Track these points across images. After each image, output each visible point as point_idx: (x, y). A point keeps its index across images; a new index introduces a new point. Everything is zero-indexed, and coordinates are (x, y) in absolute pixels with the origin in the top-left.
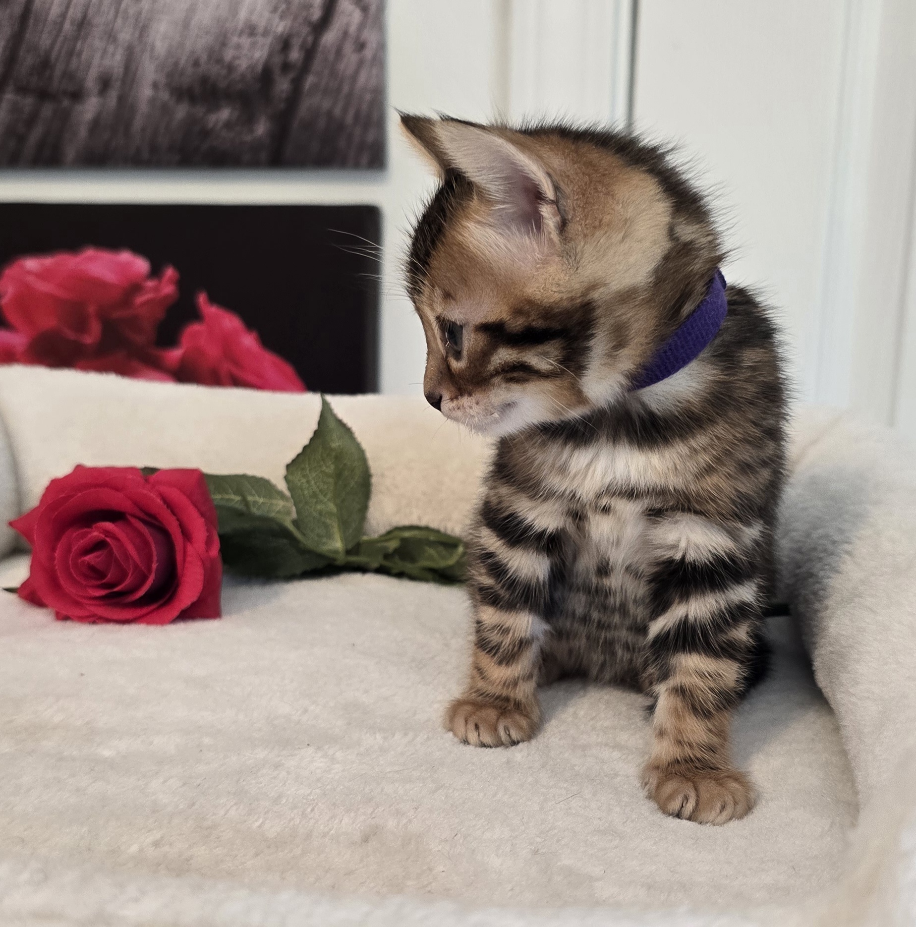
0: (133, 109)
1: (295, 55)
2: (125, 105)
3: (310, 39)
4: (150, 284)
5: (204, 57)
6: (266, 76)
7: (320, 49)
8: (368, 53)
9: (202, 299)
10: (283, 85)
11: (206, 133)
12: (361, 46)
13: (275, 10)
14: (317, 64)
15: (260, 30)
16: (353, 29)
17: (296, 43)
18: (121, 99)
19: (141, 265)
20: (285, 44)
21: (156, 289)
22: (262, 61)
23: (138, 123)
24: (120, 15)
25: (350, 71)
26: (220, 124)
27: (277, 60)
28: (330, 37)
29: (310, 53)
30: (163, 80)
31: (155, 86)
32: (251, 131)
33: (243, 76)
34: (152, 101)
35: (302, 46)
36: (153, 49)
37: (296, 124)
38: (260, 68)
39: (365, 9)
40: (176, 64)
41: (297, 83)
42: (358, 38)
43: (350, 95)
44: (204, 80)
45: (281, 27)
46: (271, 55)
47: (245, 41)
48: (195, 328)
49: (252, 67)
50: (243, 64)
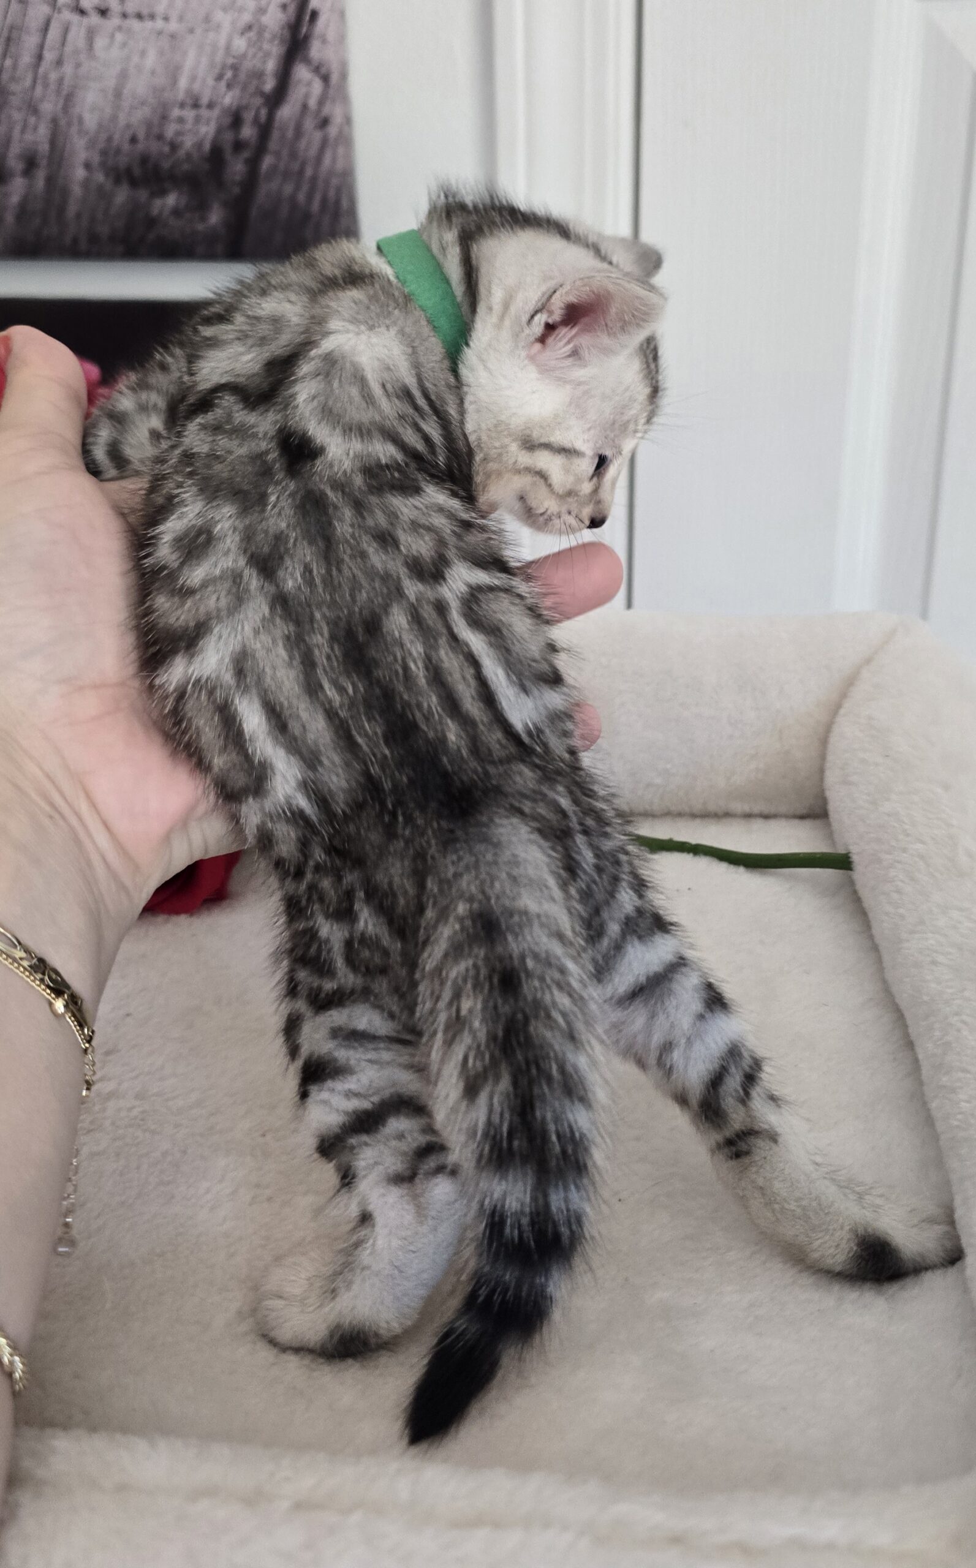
0: (65, 193)
1: (248, 132)
2: (55, 185)
3: (264, 112)
5: (141, 135)
6: (216, 157)
7: (276, 124)
8: (333, 130)
10: (237, 168)
11: (152, 222)
12: (325, 123)
13: (219, 77)
14: (273, 144)
15: (205, 101)
16: (312, 103)
17: (248, 116)
18: (50, 180)
19: (92, 370)
20: (236, 120)
22: (210, 137)
23: (72, 209)
24: (39, 81)
25: (313, 152)
26: (166, 213)
27: (228, 137)
28: (286, 112)
29: (265, 130)
30: (96, 159)
31: (87, 166)
32: (203, 219)
33: (189, 155)
34: (86, 184)
35: (256, 120)
36: (80, 120)
37: (254, 212)
38: (207, 147)
39: (326, 79)
40: (110, 139)
41: (253, 164)
42: (319, 111)
43: (314, 179)
44: (144, 160)
45: (229, 99)
46: (219, 131)
47: (189, 114)
49: (199, 145)
50: (188, 142)
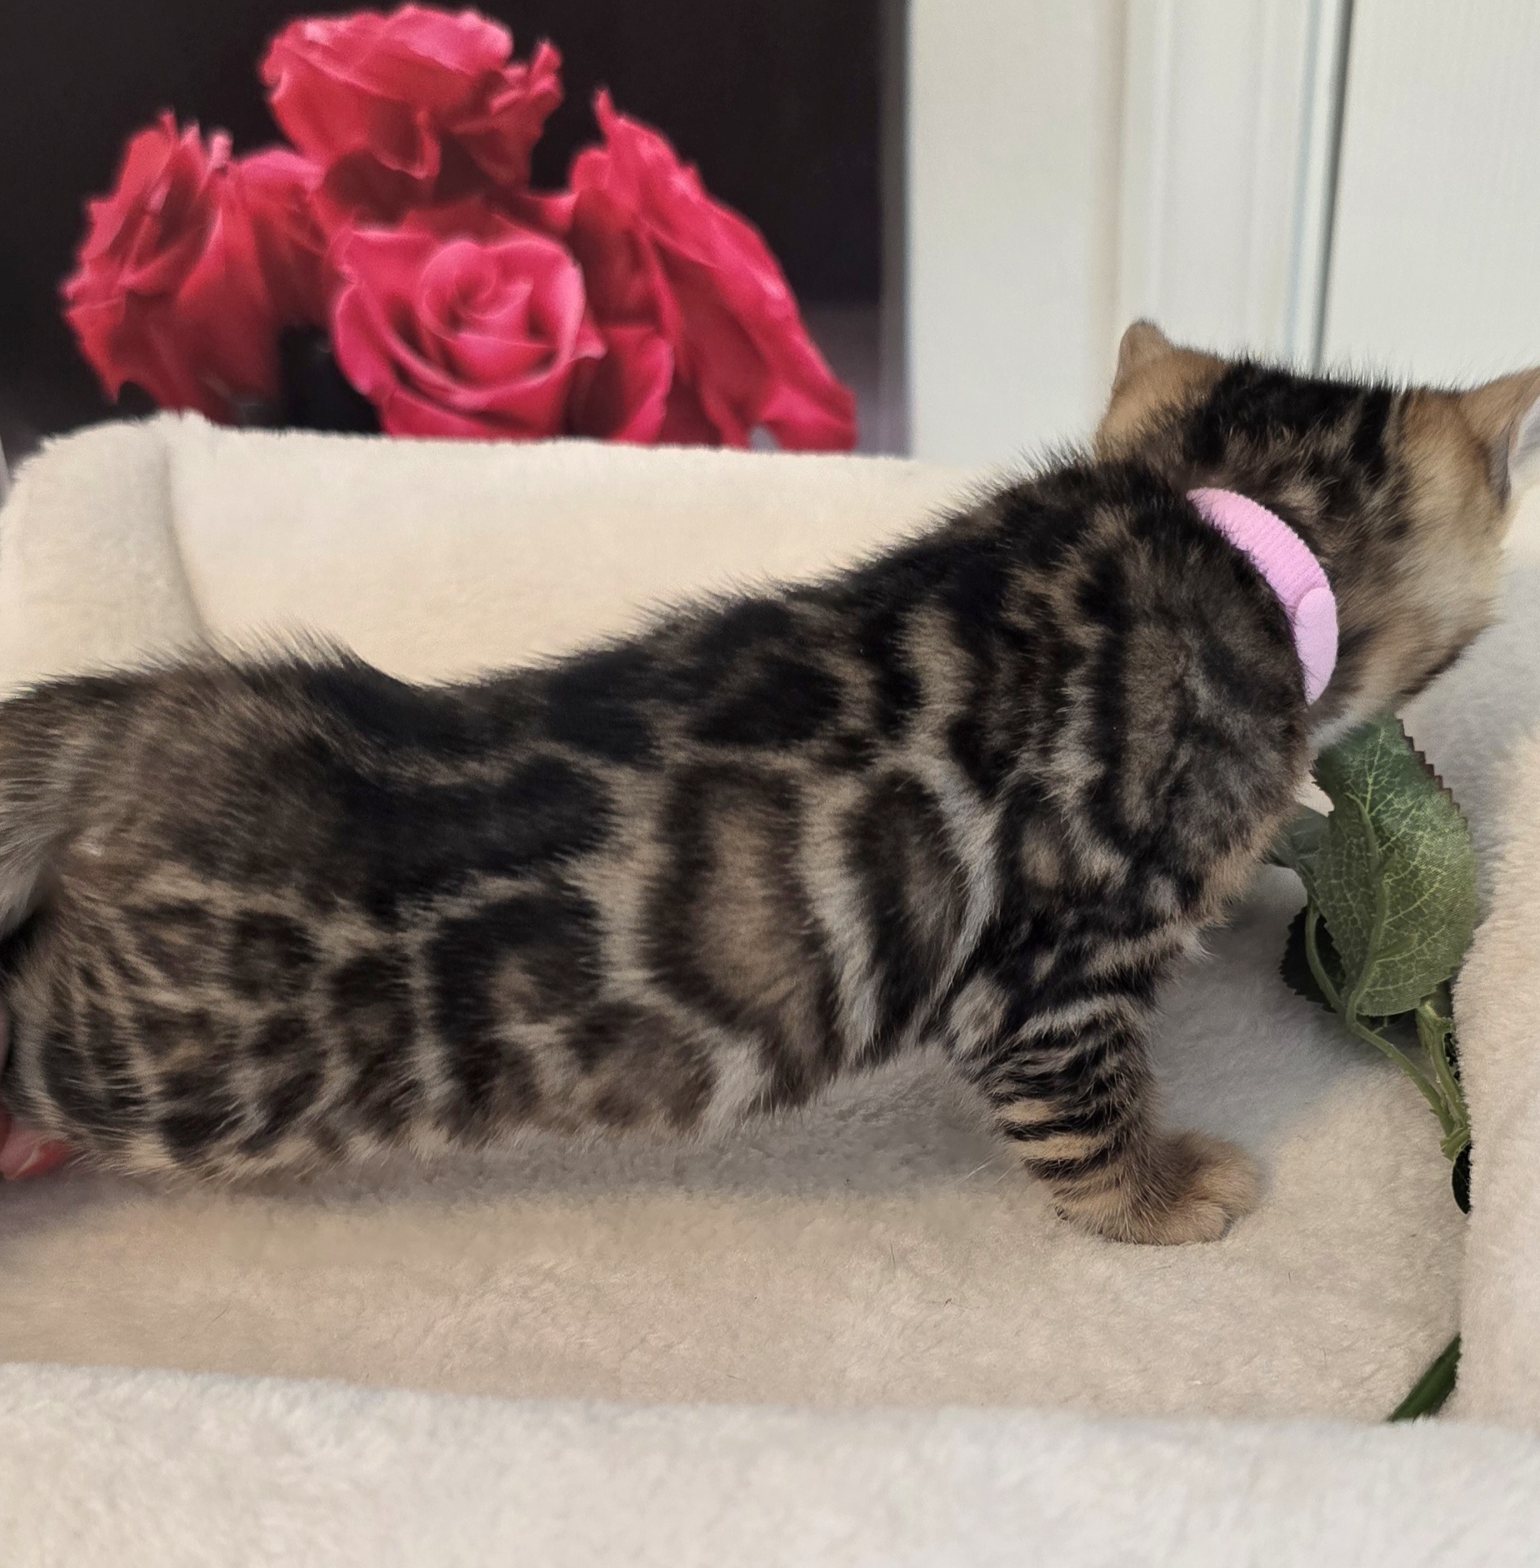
4: (515, 72)
9: (602, 102)
19: (499, 38)
21: (525, 82)
48: (595, 154)
